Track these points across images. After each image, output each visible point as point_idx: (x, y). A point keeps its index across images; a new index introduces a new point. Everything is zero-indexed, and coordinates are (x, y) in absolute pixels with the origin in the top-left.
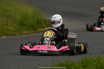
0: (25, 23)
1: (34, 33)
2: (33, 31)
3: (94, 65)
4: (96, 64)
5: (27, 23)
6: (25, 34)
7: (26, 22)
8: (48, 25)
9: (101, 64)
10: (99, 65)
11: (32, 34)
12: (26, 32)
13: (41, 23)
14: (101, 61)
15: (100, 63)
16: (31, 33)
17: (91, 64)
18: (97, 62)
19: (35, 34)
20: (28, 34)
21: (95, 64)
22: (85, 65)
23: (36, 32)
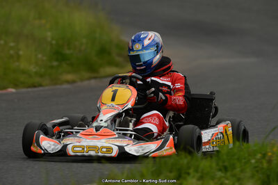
0: (67, 52)
1: (90, 78)
2: (86, 75)
3: (251, 163)
4: (256, 162)
5: (71, 51)
6: (68, 82)
7: (69, 49)
9: (270, 161)
10: (265, 165)
11: (86, 83)
12: (69, 77)
13: (109, 54)
14: (269, 154)
15: (267, 158)
16: (82, 80)
17: (243, 161)
18: (259, 156)
19: (93, 82)
20: (73, 82)
21: (253, 161)
22: (226, 164)
23: (95, 78)
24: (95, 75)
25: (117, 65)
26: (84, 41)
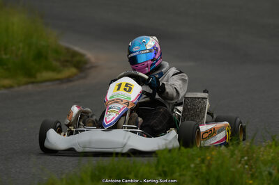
0: (4, 57)
1: (27, 83)
2: (23, 79)
3: (190, 167)
4: (195, 167)
5: (8, 56)
6: (5, 87)
7: (6, 54)
8: (67, 61)
9: (209, 166)
10: (204, 169)
11: (23, 88)
12: (7, 82)
13: (46, 58)
14: (209, 158)
15: (206, 162)
16: (19, 85)
17: (183, 166)
18: (198, 161)
19: (30, 87)
20: (11, 87)
21: (192, 166)
22: (166, 169)
23: (33, 83)
24: (33, 80)
25: (54, 70)
26: (21, 45)
